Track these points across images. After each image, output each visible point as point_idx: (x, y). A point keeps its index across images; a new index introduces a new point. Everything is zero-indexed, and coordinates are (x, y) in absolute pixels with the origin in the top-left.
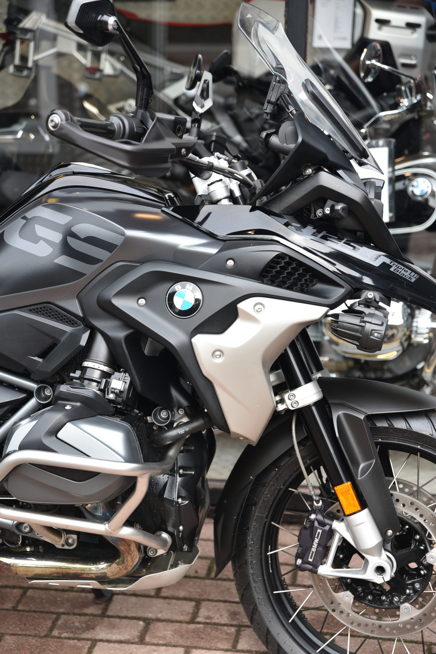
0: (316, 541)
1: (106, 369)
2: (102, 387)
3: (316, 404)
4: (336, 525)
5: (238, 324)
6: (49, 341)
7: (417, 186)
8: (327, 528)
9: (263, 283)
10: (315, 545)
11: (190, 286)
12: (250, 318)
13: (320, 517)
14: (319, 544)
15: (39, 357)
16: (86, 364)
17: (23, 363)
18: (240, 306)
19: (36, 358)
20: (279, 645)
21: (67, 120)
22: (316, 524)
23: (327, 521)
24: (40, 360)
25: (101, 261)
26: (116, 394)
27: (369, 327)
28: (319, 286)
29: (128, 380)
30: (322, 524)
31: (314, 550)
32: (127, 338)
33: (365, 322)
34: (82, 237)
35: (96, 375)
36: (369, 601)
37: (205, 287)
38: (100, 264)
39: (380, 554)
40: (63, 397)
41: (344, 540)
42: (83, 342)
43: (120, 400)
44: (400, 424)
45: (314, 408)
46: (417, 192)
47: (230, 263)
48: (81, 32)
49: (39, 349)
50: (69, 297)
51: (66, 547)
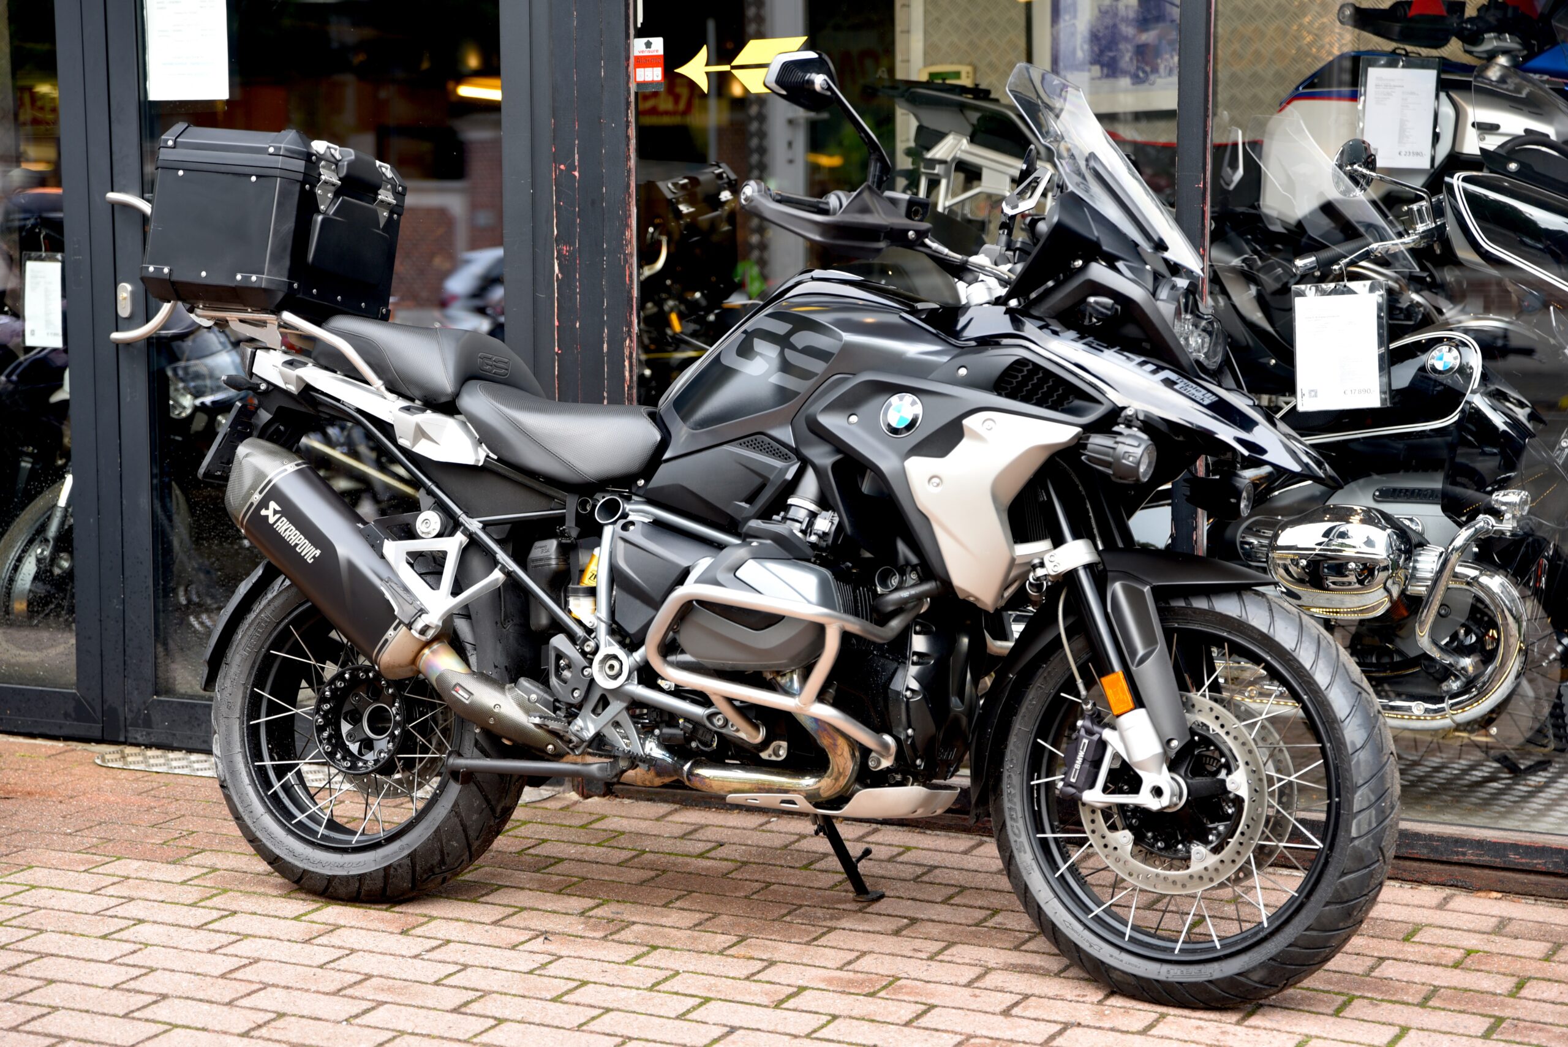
0: (1081, 754)
1: (813, 507)
2: (804, 527)
3: (1088, 567)
4: (1107, 734)
5: (964, 443)
6: (758, 481)
7: (1441, 359)
8: (1096, 737)
9: (1000, 394)
10: (1079, 760)
11: (909, 398)
12: (977, 436)
13: (1088, 724)
14: (1084, 760)
15: (746, 502)
16: (791, 502)
17: (729, 511)
18: (966, 422)
19: (743, 504)
20: (1039, 907)
21: (759, 191)
22: (1083, 732)
23: (1096, 729)
24: (747, 506)
25: (816, 374)
26: (819, 537)
27: (1121, 449)
28: (1077, 403)
29: (836, 520)
30: (1090, 733)
31: (1077, 766)
32: (835, 466)
33: (1117, 443)
34: (800, 348)
35: (802, 515)
36: (1159, 849)
37: (928, 399)
38: (815, 379)
39: (1160, 772)
40: (751, 533)
41: (1116, 756)
42: (789, 476)
43: (824, 544)
44: (1201, 604)
45: (1082, 574)
46: (1440, 366)
47: (963, 372)
48: (784, 93)
49: (746, 493)
50: (781, 424)
51: (774, 758)
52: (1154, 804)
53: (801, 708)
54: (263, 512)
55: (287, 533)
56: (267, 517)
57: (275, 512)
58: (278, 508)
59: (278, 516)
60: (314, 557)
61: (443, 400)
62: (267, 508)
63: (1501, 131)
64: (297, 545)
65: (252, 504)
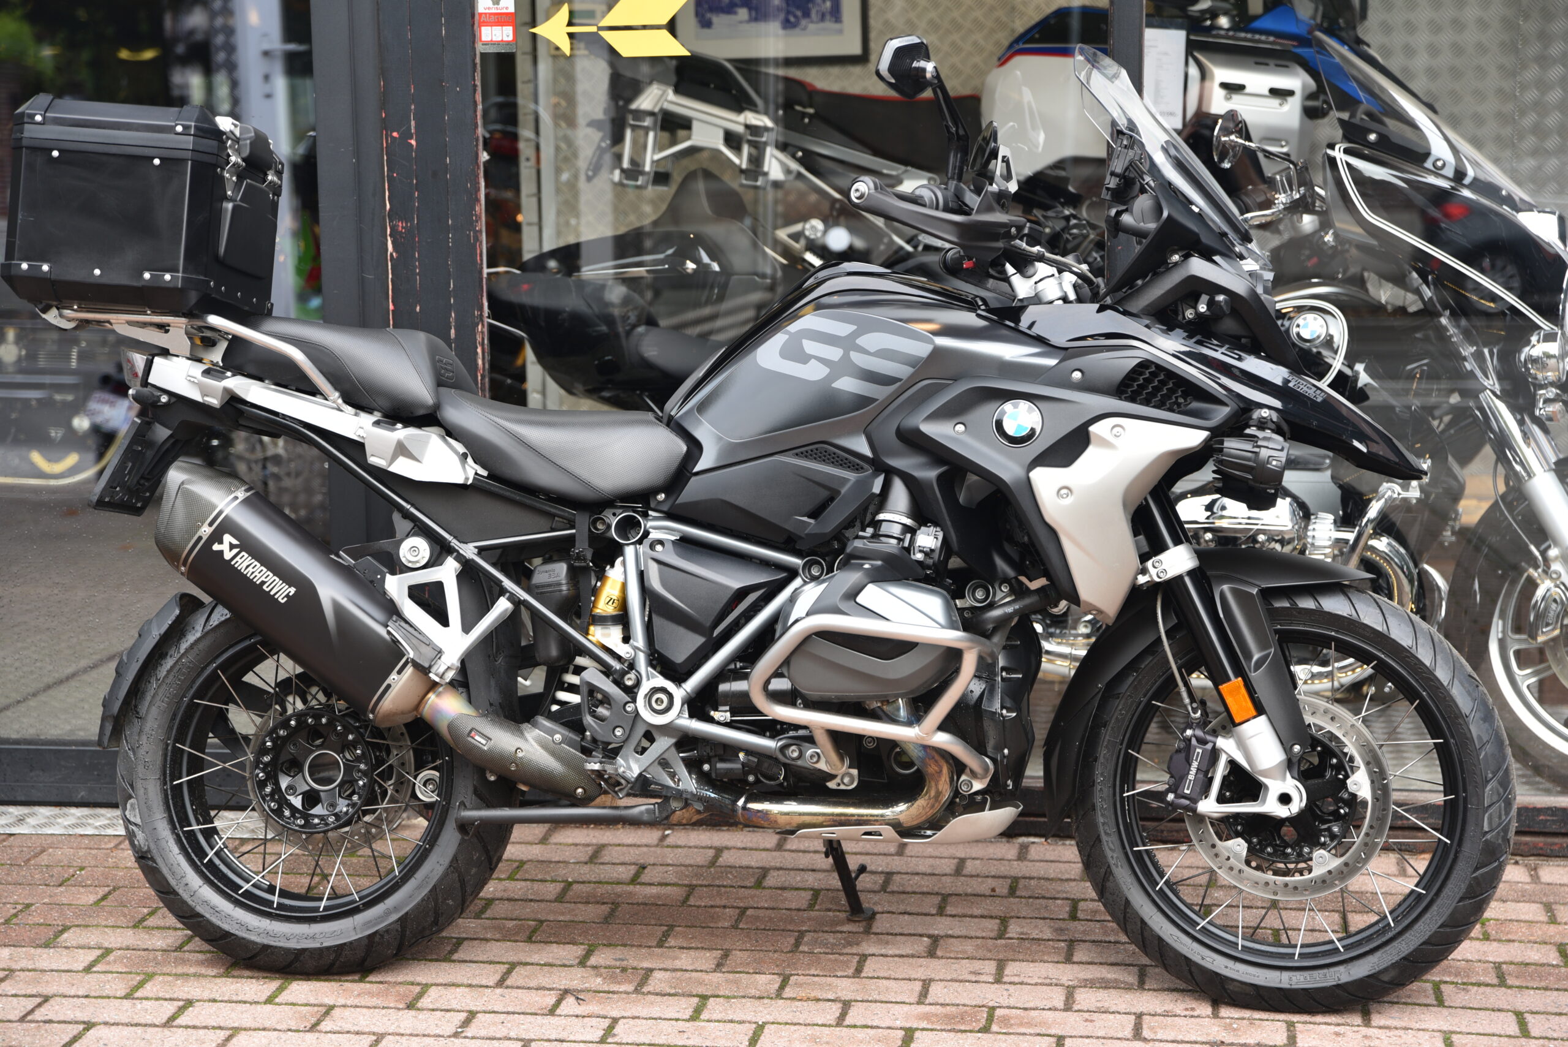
0: (1195, 764)
1: (908, 522)
2: (906, 544)
3: (1190, 573)
4: (1222, 742)
5: (1091, 451)
6: (824, 494)
7: (1306, 326)
8: (1209, 746)
9: (1121, 399)
10: (1193, 771)
11: (1024, 405)
12: (1105, 443)
13: (1199, 733)
14: (1198, 769)
15: (809, 517)
16: (881, 516)
17: (787, 527)
18: (1093, 429)
19: (805, 519)
20: (1143, 922)
21: (876, 188)
22: (1194, 741)
23: (1209, 738)
24: (812, 521)
25: (899, 380)
26: (926, 554)
27: (1264, 453)
28: (1195, 405)
29: (940, 535)
30: (1202, 742)
31: (1191, 777)
32: (940, 478)
33: (1259, 447)
34: (872, 351)
35: (896, 530)
36: (1269, 854)
37: (1043, 405)
38: (898, 384)
39: (1284, 779)
40: (858, 554)
41: (1232, 763)
42: (877, 489)
43: (930, 562)
44: (1307, 603)
45: (1187, 580)
46: (1306, 335)
47: (1077, 375)
48: (893, 81)
49: (810, 507)
50: (851, 432)
51: (842, 787)
52: (1283, 812)
53: (923, 738)
54: (216, 547)
55: (250, 569)
56: (221, 552)
57: (232, 546)
58: (235, 542)
59: (235, 551)
60: (287, 596)
61: (421, 412)
62: (221, 542)
63: (1247, 90)
64: (263, 583)
65: (200, 538)
